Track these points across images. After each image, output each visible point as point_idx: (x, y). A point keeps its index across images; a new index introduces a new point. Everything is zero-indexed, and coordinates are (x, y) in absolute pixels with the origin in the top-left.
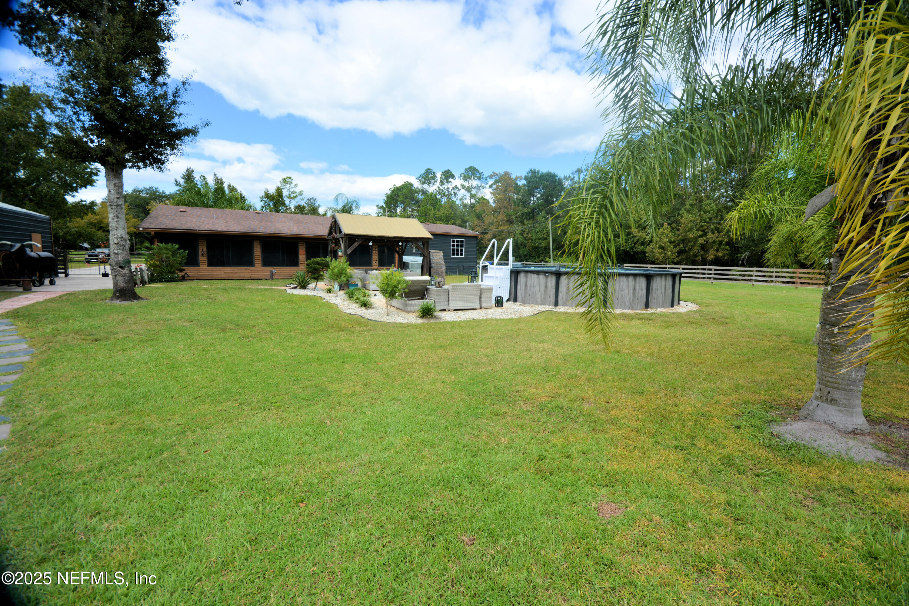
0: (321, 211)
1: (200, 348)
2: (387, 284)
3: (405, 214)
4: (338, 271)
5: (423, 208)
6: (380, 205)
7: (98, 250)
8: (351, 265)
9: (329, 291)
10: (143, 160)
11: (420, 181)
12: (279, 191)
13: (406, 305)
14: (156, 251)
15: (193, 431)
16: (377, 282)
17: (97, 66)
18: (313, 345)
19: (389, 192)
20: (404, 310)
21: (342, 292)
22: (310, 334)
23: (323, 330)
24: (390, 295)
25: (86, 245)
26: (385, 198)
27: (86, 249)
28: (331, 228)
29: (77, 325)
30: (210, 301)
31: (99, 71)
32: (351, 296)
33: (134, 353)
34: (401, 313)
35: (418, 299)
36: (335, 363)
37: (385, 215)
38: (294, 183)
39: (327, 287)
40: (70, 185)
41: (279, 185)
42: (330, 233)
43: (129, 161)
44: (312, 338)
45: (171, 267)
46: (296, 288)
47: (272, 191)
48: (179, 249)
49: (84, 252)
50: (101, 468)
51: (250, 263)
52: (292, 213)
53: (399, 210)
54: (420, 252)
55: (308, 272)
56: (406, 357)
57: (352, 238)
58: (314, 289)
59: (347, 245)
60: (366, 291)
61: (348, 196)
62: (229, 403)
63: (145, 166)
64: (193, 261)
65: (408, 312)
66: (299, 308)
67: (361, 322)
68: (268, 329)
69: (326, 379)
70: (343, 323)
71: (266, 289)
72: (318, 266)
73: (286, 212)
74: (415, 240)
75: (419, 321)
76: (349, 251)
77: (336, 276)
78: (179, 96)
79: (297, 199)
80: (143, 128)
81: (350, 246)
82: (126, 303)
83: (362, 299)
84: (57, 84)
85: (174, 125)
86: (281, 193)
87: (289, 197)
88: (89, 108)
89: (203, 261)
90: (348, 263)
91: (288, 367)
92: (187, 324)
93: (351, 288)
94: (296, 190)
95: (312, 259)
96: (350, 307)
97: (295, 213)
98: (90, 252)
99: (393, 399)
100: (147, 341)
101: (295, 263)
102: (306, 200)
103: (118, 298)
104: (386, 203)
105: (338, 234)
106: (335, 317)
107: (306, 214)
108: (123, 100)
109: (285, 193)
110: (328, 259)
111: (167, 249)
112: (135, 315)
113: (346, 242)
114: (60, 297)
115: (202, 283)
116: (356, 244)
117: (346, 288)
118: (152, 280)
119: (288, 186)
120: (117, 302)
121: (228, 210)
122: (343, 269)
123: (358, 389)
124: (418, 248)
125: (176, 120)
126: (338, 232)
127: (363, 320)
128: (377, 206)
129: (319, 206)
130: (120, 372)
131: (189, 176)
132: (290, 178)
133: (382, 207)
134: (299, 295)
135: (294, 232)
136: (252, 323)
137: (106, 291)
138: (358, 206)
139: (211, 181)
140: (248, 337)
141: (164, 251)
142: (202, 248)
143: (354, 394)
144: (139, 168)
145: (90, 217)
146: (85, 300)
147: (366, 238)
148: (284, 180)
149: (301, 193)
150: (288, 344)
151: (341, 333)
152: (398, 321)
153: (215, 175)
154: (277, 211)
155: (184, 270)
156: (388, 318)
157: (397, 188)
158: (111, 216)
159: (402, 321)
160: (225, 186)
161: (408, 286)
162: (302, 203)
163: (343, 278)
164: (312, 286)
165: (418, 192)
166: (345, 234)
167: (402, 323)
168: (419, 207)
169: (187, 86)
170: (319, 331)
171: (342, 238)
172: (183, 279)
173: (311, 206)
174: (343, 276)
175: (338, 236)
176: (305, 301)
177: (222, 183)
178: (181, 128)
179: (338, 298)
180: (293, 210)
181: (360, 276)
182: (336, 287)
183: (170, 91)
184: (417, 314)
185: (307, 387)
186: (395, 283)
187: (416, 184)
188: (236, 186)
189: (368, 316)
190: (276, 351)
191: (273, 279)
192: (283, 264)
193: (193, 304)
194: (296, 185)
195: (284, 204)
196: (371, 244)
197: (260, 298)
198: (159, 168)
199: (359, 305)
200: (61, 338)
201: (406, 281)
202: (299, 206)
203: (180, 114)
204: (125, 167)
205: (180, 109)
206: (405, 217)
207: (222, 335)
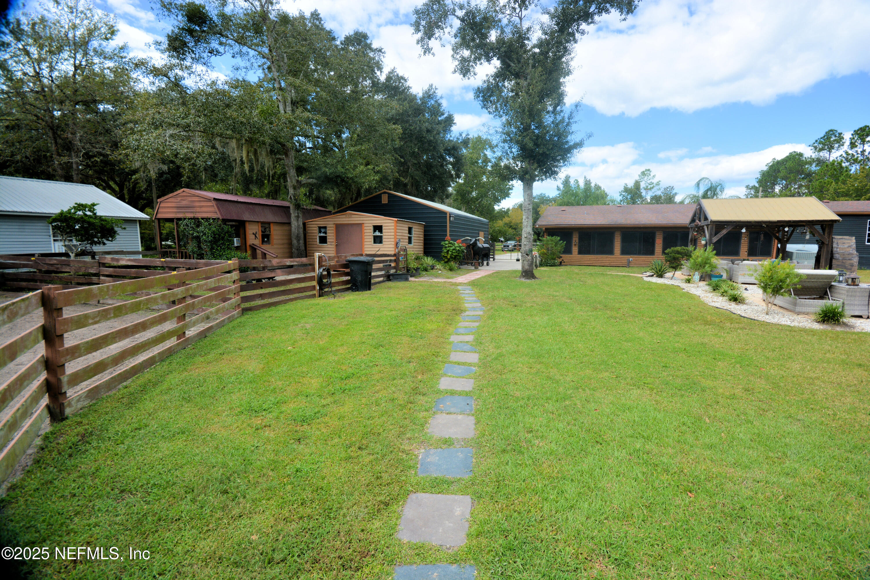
0: (678, 199)
1: (580, 322)
2: (771, 278)
3: (788, 193)
4: (702, 260)
5: (818, 182)
6: (751, 185)
7: (509, 242)
8: (717, 254)
9: (688, 281)
10: (545, 173)
11: (816, 148)
12: (637, 185)
13: (795, 304)
14: (545, 242)
15: (584, 390)
16: (755, 274)
17: (524, 110)
18: (677, 335)
19: (765, 168)
20: (792, 310)
21: (702, 283)
22: (673, 323)
23: (687, 321)
24: (773, 291)
25: (502, 239)
26: (759, 176)
27: (502, 241)
28: (695, 215)
29: (504, 294)
30: (582, 283)
31: (525, 114)
32: (715, 288)
33: (537, 318)
34: (786, 313)
35: (814, 299)
36: (704, 358)
37: (757, 197)
38: (652, 174)
39: (687, 277)
40: (497, 198)
41: (637, 178)
42: (693, 220)
43: (537, 176)
44: (675, 327)
45: (554, 254)
46: (652, 276)
47: (631, 184)
48: (560, 240)
49: (500, 244)
50: (529, 399)
51: (611, 252)
52: (648, 203)
53: (777, 189)
54: (817, 238)
55: (667, 261)
56: (803, 369)
57: (719, 225)
58: (672, 278)
59: (714, 233)
60: (735, 284)
61: (712, 180)
62: (607, 374)
63: (546, 178)
64: (568, 250)
65: (798, 313)
66: (659, 296)
67: (731, 317)
68: (632, 313)
69: (697, 373)
70: (709, 317)
71: (624, 276)
72: (678, 256)
73: (642, 203)
74: (811, 224)
75: (817, 326)
76: (715, 239)
77: (699, 266)
78: (572, 118)
79: (653, 190)
80: (548, 149)
81: (716, 234)
82: (528, 281)
83: (731, 292)
84: (501, 130)
85: (567, 142)
86: (639, 185)
87: (646, 189)
88: (517, 142)
89: (575, 249)
90: (715, 252)
91: (656, 352)
92: (568, 301)
93: (714, 280)
94: (653, 181)
95: (672, 248)
96: (715, 300)
97: (650, 203)
98: (505, 244)
99: (790, 417)
100: (544, 311)
101: (651, 252)
102: (662, 190)
103: (524, 276)
104: (760, 182)
105: (702, 221)
106: (699, 309)
107: (661, 203)
108: (536, 131)
109: (643, 185)
110: (691, 248)
111: (552, 241)
112: (534, 290)
113: (712, 229)
114: (493, 274)
115: (573, 268)
116: (724, 232)
117: (707, 279)
118: (541, 265)
119: (646, 178)
120: (523, 280)
121: (595, 207)
122: (708, 259)
123: (738, 391)
124: (813, 234)
125: (569, 138)
126: (702, 218)
127: (733, 316)
128: (747, 187)
129: (676, 194)
130: (531, 331)
131: (566, 182)
132: (649, 170)
133: (754, 187)
134: (656, 283)
135: (652, 222)
136: (617, 306)
137: (516, 271)
138: (722, 190)
139: (582, 184)
140: (616, 318)
141: (550, 242)
142: (575, 239)
143: (733, 397)
144: (542, 180)
145: (506, 220)
146: (506, 277)
147: (738, 225)
148: (643, 173)
149: (658, 184)
150: (652, 330)
151: (707, 326)
152: (783, 323)
153: (585, 177)
154: (634, 203)
155: (561, 257)
156: (767, 317)
157: (778, 162)
158: (524, 217)
159: (789, 323)
160: (593, 185)
161: (801, 282)
162: (659, 193)
163: (707, 268)
164: (669, 275)
165: (810, 163)
166: (711, 221)
167: (789, 326)
168: (810, 181)
169: (578, 108)
170: (682, 321)
171: (707, 225)
172: (560, 264)
173: (667, 195)
174: (707, 266)
175: (703, 223)
176: (664, 290)
177: (590, 183)
178: (571, 143)
179: (700, 289)
180: (649, 201)
181: (726, 267)
182: (697, 277)
183: (566, 116)
184: (813, 317)
185: (677, 376)
186: (783, 276)
187: (808, 153)
188: (600, 185)
189: (739, 312)
190: (641, 334)
191: (629, 267)
192: (639, 253)
193: (570, 285)
194: (654, 176)
195: (640, 196)
196: (744, 230)
197: (621, 283)
198: (555, 178)
199: (727, 298)
200: (497, 302)
201: (798, 275)
202: (656, 196)
203: (573, 132)
204: (535, 180)
205: (574, 127)
206: (786, 196)
207: (594, 313)
